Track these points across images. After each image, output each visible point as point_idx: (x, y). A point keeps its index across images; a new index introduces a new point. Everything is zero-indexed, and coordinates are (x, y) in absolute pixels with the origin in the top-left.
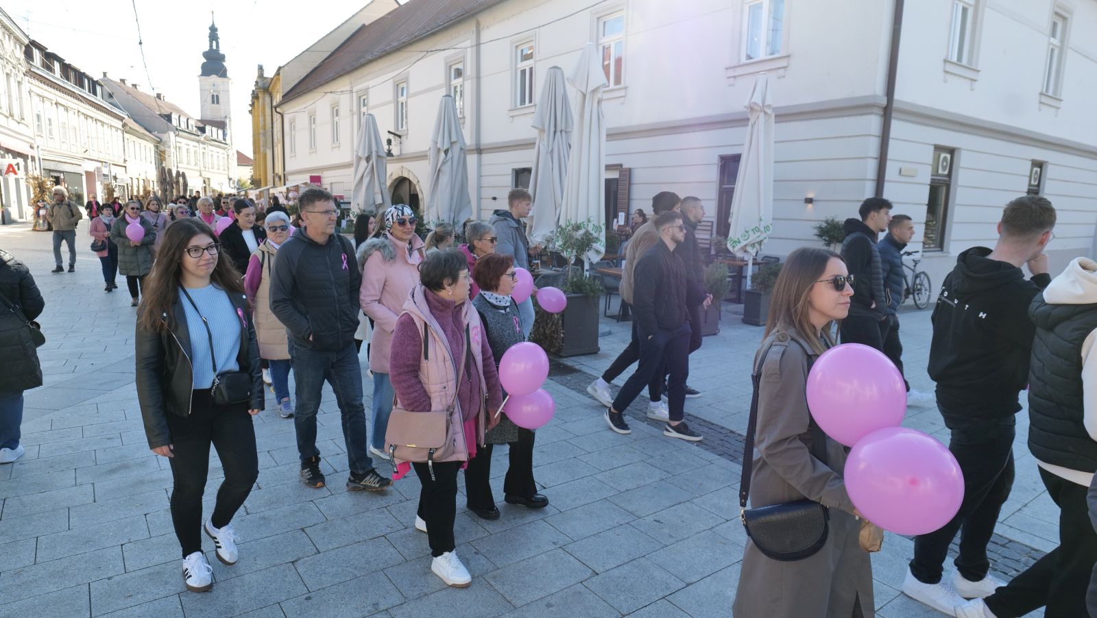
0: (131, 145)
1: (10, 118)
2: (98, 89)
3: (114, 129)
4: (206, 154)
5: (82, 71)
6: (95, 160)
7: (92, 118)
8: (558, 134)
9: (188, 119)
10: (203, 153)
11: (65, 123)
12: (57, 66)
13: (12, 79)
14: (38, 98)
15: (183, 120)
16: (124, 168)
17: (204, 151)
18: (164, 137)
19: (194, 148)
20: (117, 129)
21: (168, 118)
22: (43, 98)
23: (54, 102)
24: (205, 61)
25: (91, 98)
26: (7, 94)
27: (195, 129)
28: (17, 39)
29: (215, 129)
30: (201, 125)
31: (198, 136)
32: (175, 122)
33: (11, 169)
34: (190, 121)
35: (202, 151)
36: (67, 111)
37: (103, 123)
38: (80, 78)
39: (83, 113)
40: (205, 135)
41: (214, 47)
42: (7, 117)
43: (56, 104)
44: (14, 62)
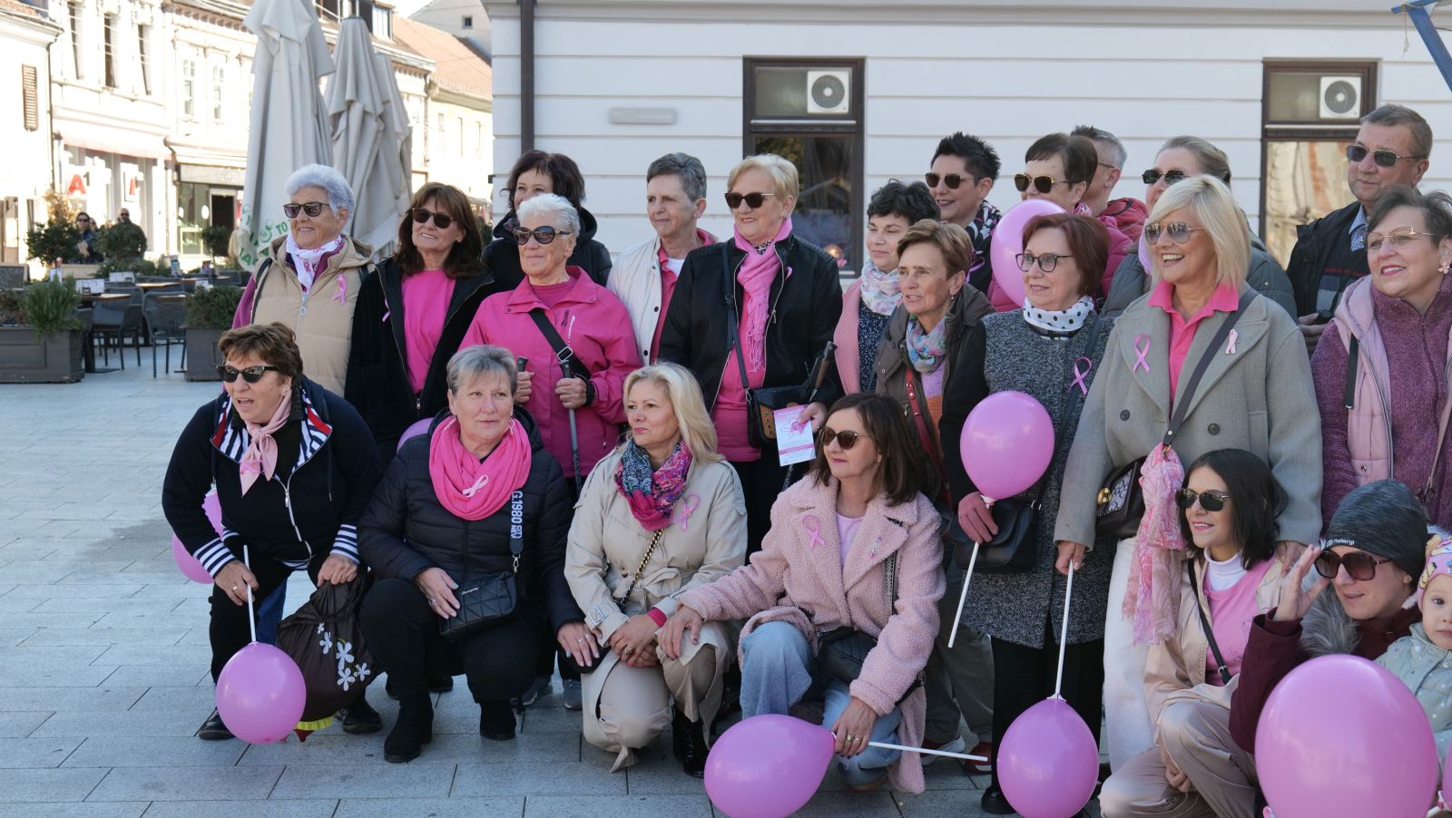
0: (450, 125)
23: (232, 55)
33: (78, 184)
42: (98, 92)
43: (239, 57)
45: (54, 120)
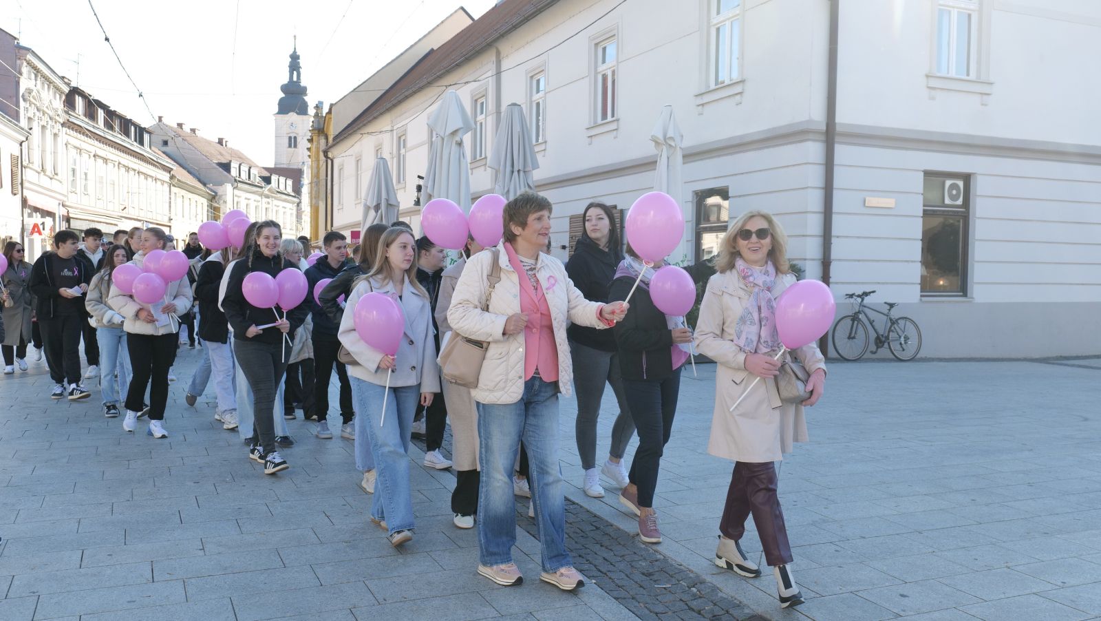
0: (179, 200)
1: (43, 173)
2: (146, 137)
3: (159, 183)
4: (270, 210)
5: (128, 117)
6: (134, 219)
7: (135, 170)
8: (516, 173)
9: (250, 168)
10: (266, 209)
11: (102, 177)
12: (101, 114)
13: (48, 132)
14: (75, 151)
15: (244, 168)
16: (169, 228)
17: (267, 206)
18: (220, 190)
19: (256, 203)
20: (163, 182)
21: (226, 167)
22: (80, 150)
23: (92, 155)
24: (284, 95)
25: (136, 147)
26: (40, 149)
27: (258, 179)
28: (57, 88)
29: (282, 179)
30: (266, 174)
31: (262, 187)
32: (234, 172)
33: (36, 230)
34: (252, 171)
35: (265, 206)
36: (106, 164)
37: (147, 176)
38: (126, 125)
39: (124, 166)
40: (270, 186)
41: (295, 79)
42: (39, 173)
43: (94, 156)
44: (51, 113)
45: (24, 190)
